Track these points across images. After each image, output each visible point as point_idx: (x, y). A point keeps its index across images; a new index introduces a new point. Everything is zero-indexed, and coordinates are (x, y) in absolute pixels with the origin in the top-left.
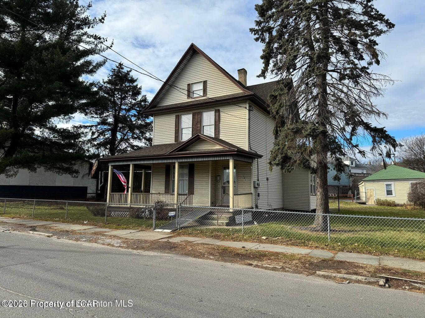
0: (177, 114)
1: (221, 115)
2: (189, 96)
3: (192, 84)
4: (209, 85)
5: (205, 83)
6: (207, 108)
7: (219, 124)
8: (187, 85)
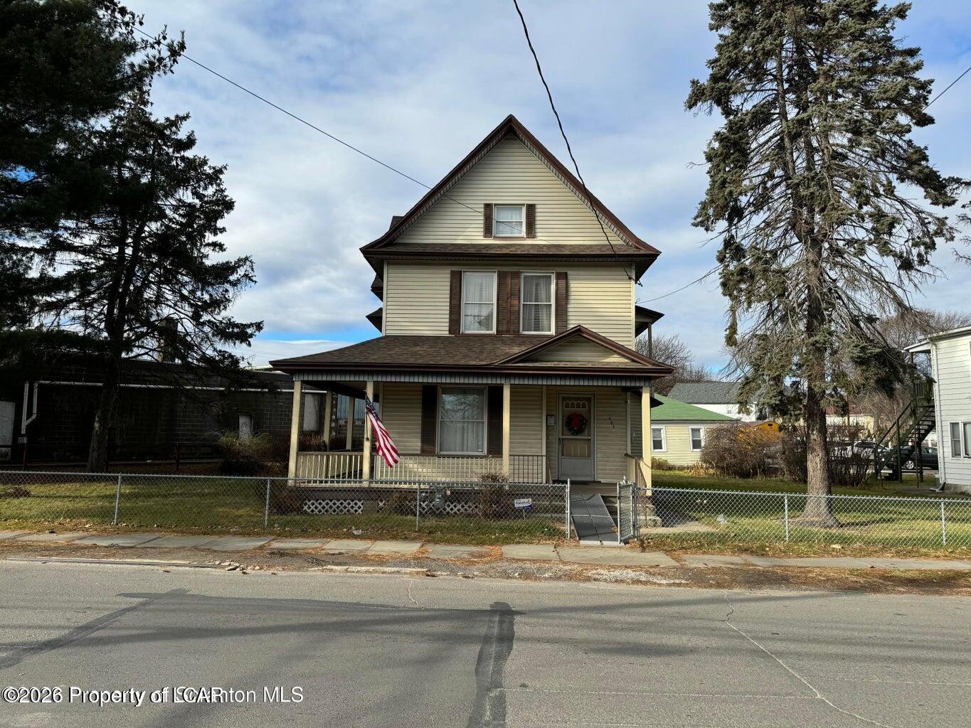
0: (456, 269)
1: (572, 286)
2: (488, 231)
3: (495, 205)
4: (539, 217)
5: (531, 209)
6: (537, 266)
7: (567, 304)
8: (483, 206)
